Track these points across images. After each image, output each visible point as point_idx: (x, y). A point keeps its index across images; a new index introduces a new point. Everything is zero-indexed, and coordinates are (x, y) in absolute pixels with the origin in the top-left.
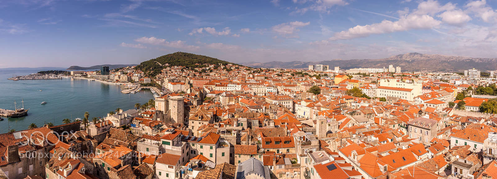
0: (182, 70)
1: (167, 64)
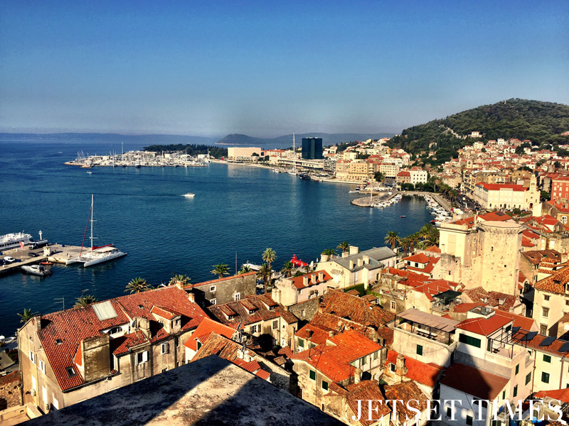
0: (519, 151)
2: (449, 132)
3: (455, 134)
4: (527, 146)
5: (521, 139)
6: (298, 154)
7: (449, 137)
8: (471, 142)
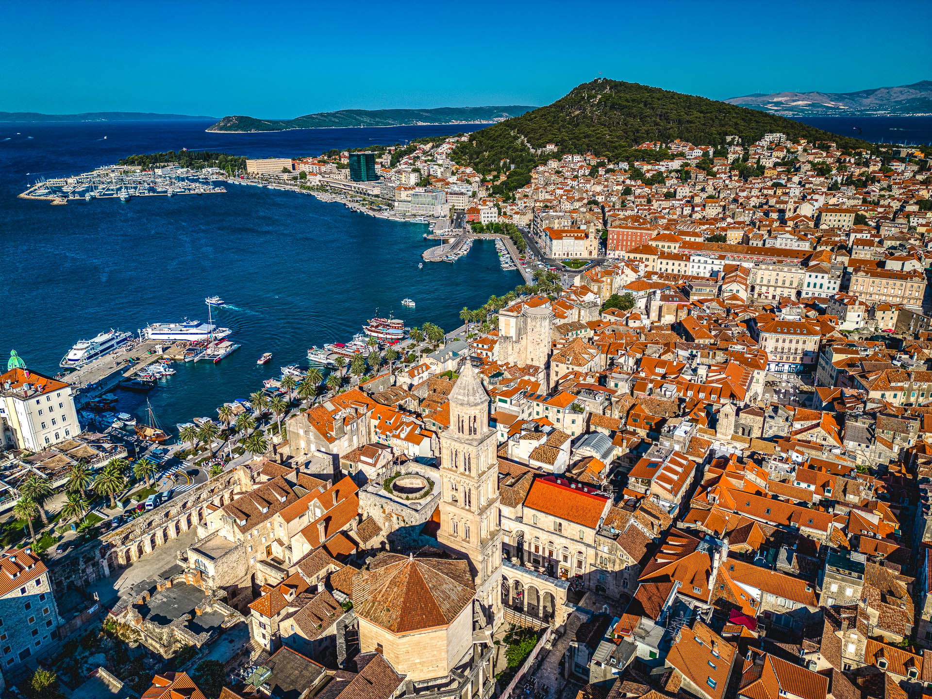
0: (594, 172)
1: (551, 148)
2: (522, 143)
3: (529, 145)
4: (602, 164)
5: (597, 154)
6: (343, 171)
7: (522, 150)
8: (544, 160)
